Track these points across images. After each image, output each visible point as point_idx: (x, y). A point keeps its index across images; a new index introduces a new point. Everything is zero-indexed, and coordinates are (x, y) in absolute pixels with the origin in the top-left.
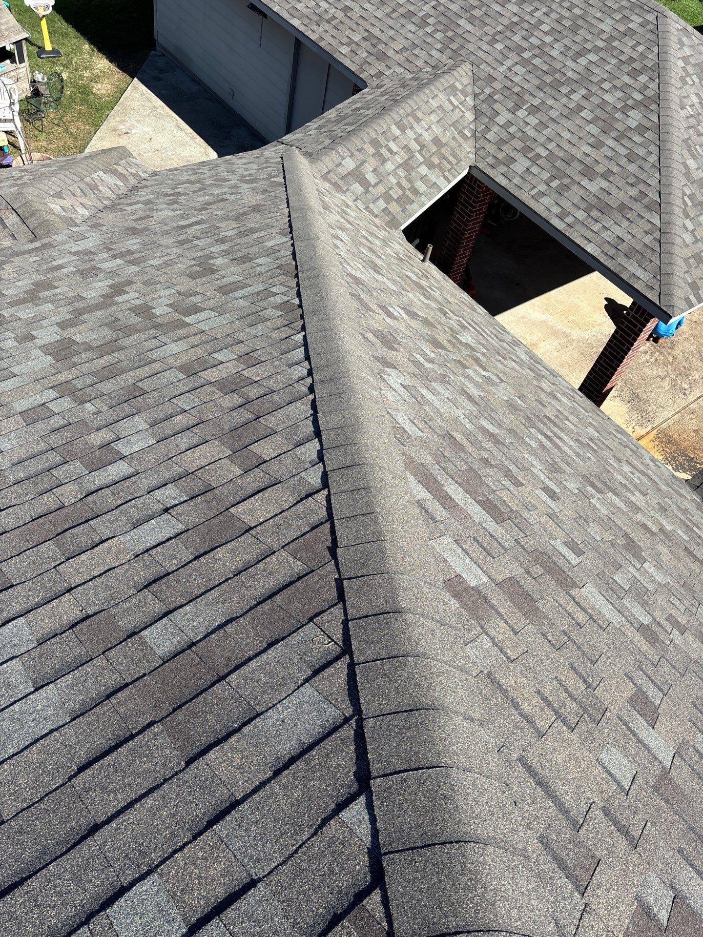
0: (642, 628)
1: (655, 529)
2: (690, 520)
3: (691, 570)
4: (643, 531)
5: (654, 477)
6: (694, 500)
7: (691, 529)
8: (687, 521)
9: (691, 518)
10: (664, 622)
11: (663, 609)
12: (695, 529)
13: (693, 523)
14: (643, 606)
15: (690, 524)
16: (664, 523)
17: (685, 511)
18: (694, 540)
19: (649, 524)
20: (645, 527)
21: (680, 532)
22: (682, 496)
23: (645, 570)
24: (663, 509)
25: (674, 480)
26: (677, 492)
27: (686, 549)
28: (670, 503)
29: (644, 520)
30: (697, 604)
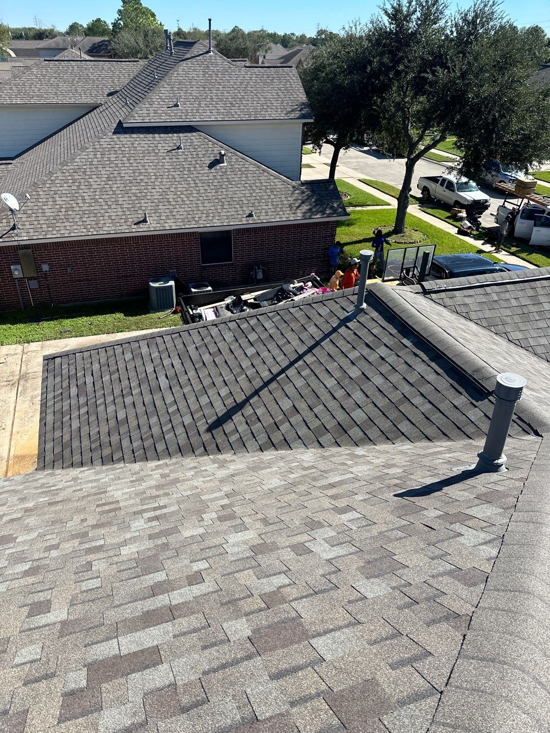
0: (26, 573)
1: (19, 515)
2: (47, 487)
3: (56, 512)
4: (11, 524)
5: (10, 488)
6: (47, 475)
7: (49, 491)
8: (45, 490)
9: (48, 485)
10: (42, 555)
11: (38, 550)
12: (52, 488)
13: (50, 487)
14: (22, 562)
15: (48, 489)
16: (27, 505)
17: (43, 485)
18: (54, 495)
19: (14, 516)
20: (12, 520)
21: (42, 500)
22: (36, 480)
23: (19, 542)
24: (23, 500)
25: (27, 477)
26: (33, 481)
27: (49, 504)
28: (29, 491)
29: (9, 518)
30: (65, 524)
